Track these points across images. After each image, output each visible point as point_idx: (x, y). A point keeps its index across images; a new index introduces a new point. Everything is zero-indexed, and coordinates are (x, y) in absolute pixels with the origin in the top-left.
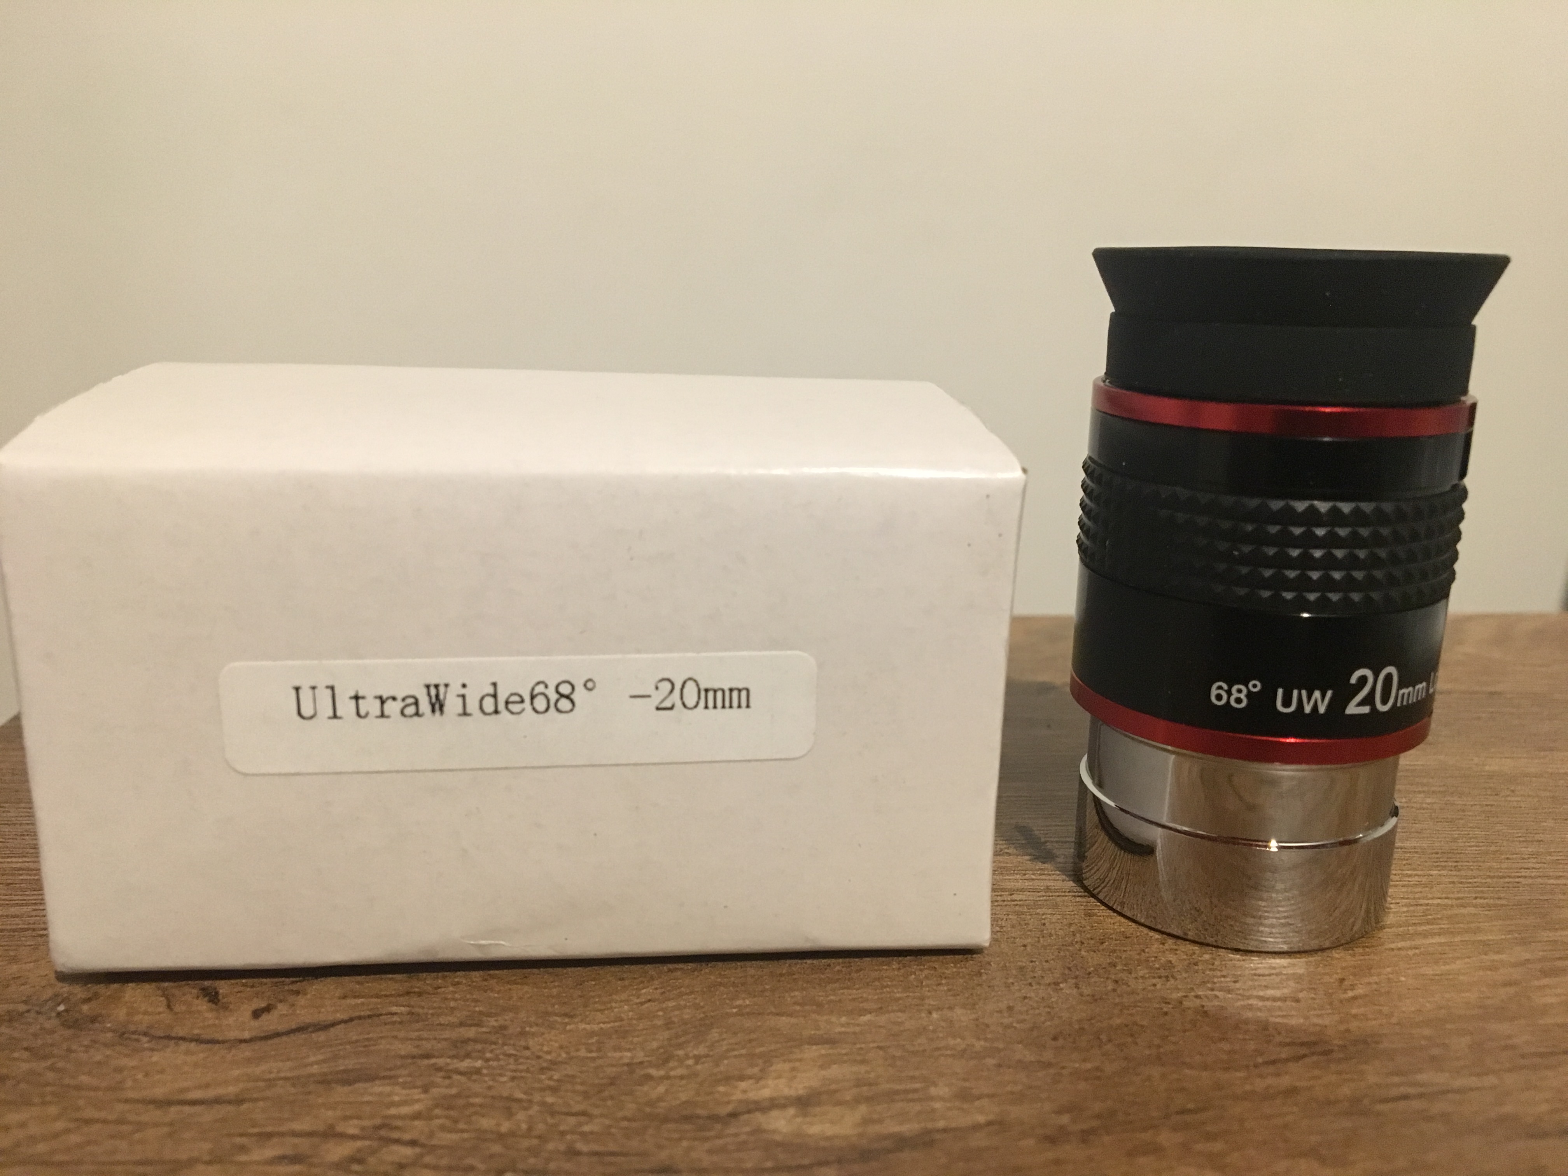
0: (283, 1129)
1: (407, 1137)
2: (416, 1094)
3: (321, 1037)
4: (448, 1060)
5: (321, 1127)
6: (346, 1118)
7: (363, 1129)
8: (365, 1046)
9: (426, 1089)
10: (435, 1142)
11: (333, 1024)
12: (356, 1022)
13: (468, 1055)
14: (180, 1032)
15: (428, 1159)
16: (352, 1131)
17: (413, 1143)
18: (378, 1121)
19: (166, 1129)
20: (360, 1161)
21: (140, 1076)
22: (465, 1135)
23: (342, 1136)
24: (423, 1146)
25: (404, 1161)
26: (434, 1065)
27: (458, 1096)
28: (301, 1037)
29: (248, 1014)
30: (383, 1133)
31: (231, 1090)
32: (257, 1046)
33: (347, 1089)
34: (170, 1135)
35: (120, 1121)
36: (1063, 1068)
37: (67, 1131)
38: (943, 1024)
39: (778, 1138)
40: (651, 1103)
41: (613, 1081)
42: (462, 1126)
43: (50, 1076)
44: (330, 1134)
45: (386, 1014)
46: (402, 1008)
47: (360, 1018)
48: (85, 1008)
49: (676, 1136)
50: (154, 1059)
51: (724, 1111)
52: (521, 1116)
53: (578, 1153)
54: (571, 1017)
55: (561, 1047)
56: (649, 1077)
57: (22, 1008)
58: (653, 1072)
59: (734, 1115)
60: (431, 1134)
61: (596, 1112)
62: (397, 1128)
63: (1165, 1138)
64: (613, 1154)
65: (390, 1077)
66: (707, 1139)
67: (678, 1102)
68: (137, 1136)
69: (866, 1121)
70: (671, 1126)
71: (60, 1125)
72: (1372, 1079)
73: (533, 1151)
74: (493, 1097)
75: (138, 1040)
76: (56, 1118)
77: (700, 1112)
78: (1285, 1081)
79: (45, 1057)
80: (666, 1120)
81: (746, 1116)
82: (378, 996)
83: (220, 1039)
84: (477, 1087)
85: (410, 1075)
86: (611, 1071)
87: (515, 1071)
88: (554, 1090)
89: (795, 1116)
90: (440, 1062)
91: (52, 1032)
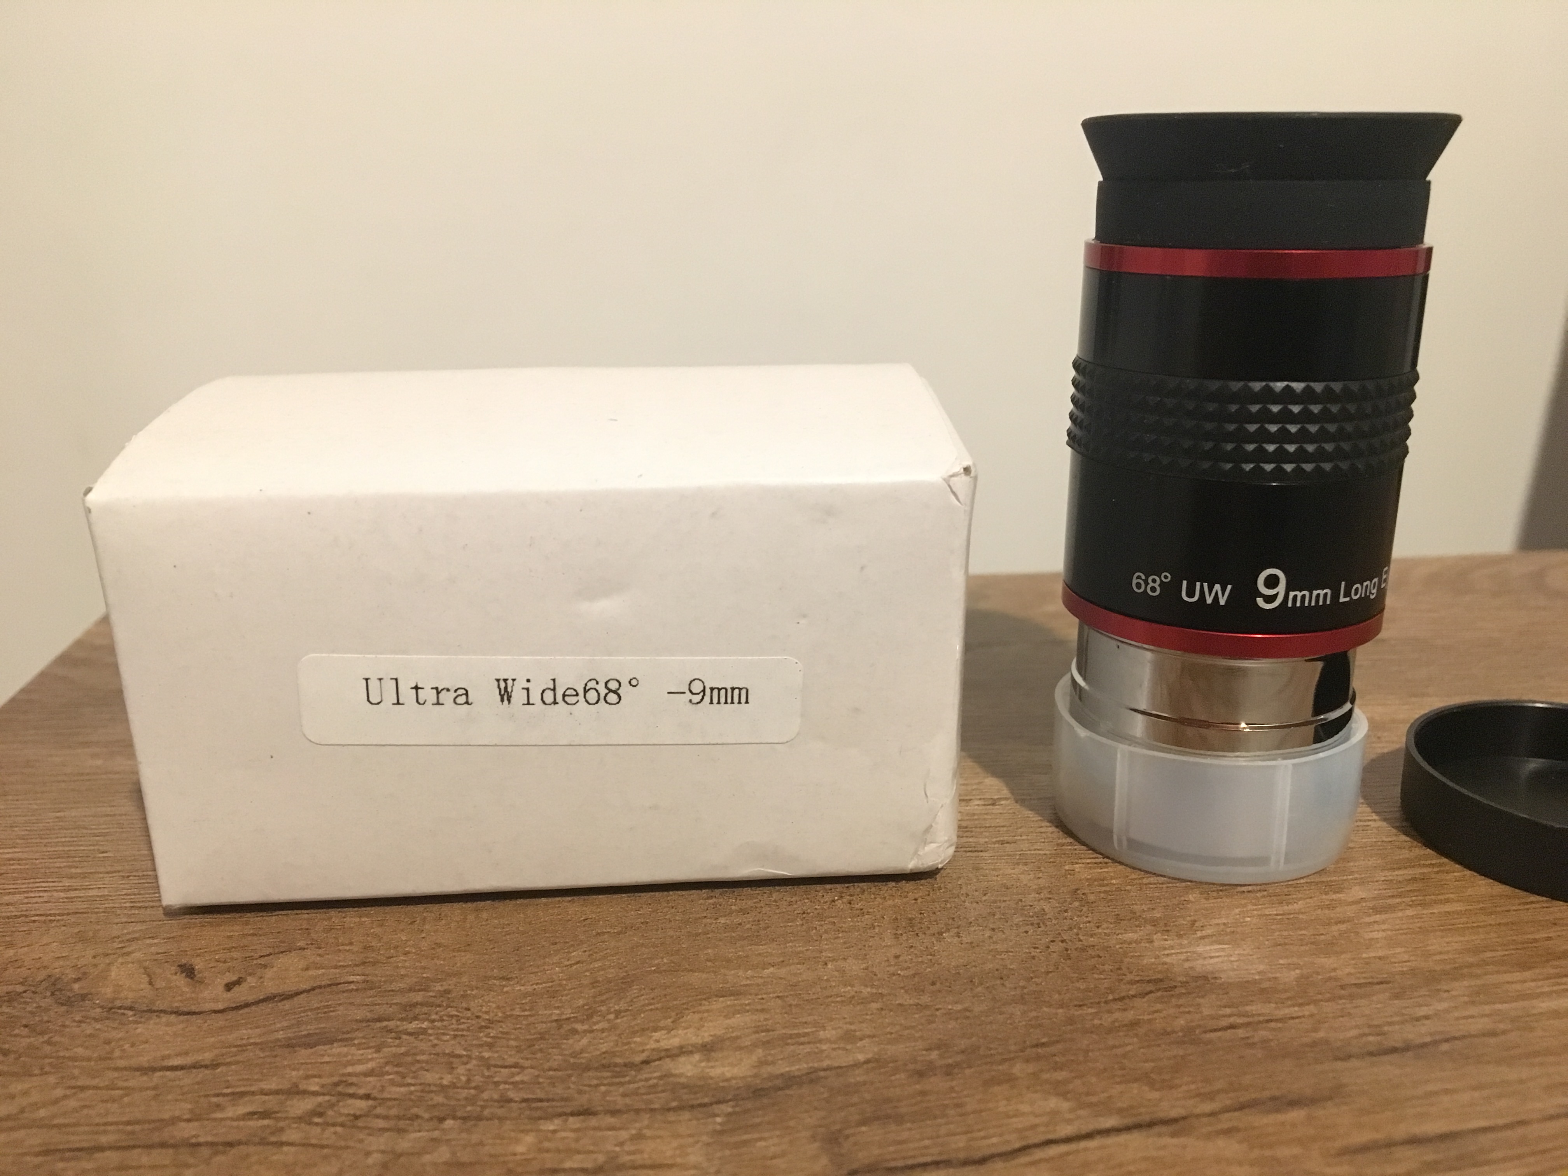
0: (253, 1089)
1: (361, 1092)
2: (370, 1053)
3: (287, 1005)
4: (398, 1023)
5: (285, 1085)
6: (307, 1077)
7: (323, 1086)
8: (325, 1013)
9: (378, 1049)
10: (386, 1095)
11: (297, 994)
12: (317, 991)
13: (415, 1018)
14: (160, 1005)
15: (379, 1111)
16: (315, 1088)
17: (367, 1097)
18: (336, 1079)
19: (151, 1093)
20: (321, 1115)
21: (127, 1046)
22: (412, 1088)
23: (305, 1092)
24: (375, 1099)
25: (358, 1113)
26: (386, 1027)
27: (405, 1054)
28: (267, 1007)
29: (221, 988)
30: (340, 1089)
31: (207, 1057)
32: (230, 1015)
33: (310, 1051)
34: (156, 1097)
35: (112, 1087)
36: (937, 1010)
37: (65, 1097)
38: (836, 973)
39: (683, 1080)
40: (574, 1055)
41: (542, 1037)
42: (409, 1080)
43: (47, 1049)
44: (295, 1091)
45: (344, 983)
46: (358, 977)
47: (320, 987)
48: (76, 986)
49: (595, 1082)
50: (139, 1031)
51: (638, 1059)
52: (461, 1070)
53: (510, 1101)
54: (508, 979)
55: (498, 1007)
56: (575, 1032)
57: (20, 988)
58: (579, 1027)
59: (646, 1062)
60: (383, 1089)
61: (527, 1063)
62: (352, 1084)
63: (1018, 1069)
64: (541, 1100)
65: (346, 1040)
66: (621, 1084)
67: (598, 1053)
68: (126, 1100)
69: (762, 1063)
70: (590, 1074)
71: (59, 1092)
72: (1206, 1012)
73: (471, 1100)
74: (437, 1054)
75: (123, 1014)
76: (56, 1086)
77: (618, 1060)
78: (1130, 1015)
79: (42, 1033)
80: (588, 1068)
81: (657, 1063)
82: (336, 967)
83: (197, 1011)
84: (423, 1046)
85: (363, 1038)
86: (541, 1027)
87: (457, 1030)
88: (491, 1046)
89: (701, 1061)
90: (391, 1024)
91: (47, 1010)
